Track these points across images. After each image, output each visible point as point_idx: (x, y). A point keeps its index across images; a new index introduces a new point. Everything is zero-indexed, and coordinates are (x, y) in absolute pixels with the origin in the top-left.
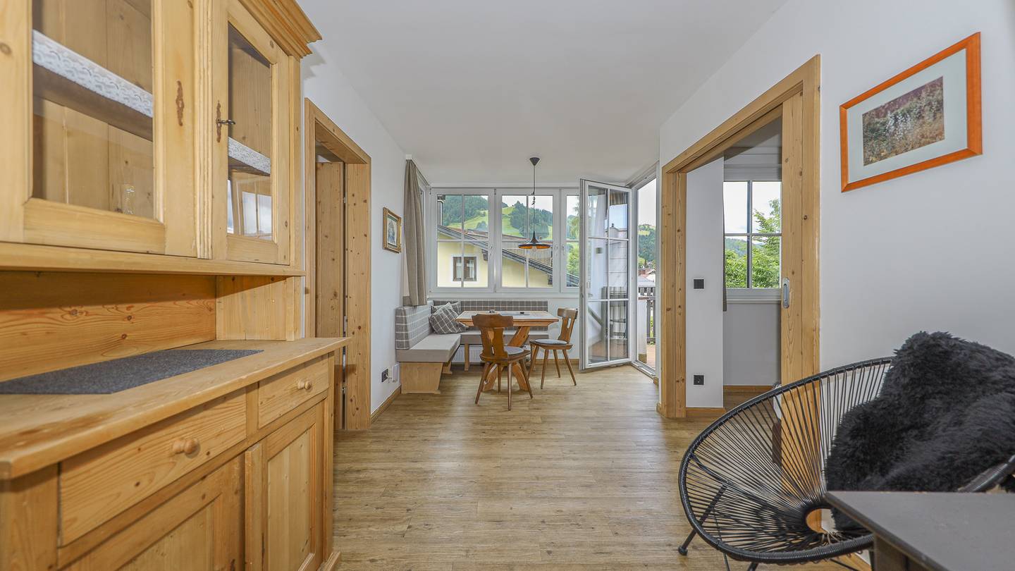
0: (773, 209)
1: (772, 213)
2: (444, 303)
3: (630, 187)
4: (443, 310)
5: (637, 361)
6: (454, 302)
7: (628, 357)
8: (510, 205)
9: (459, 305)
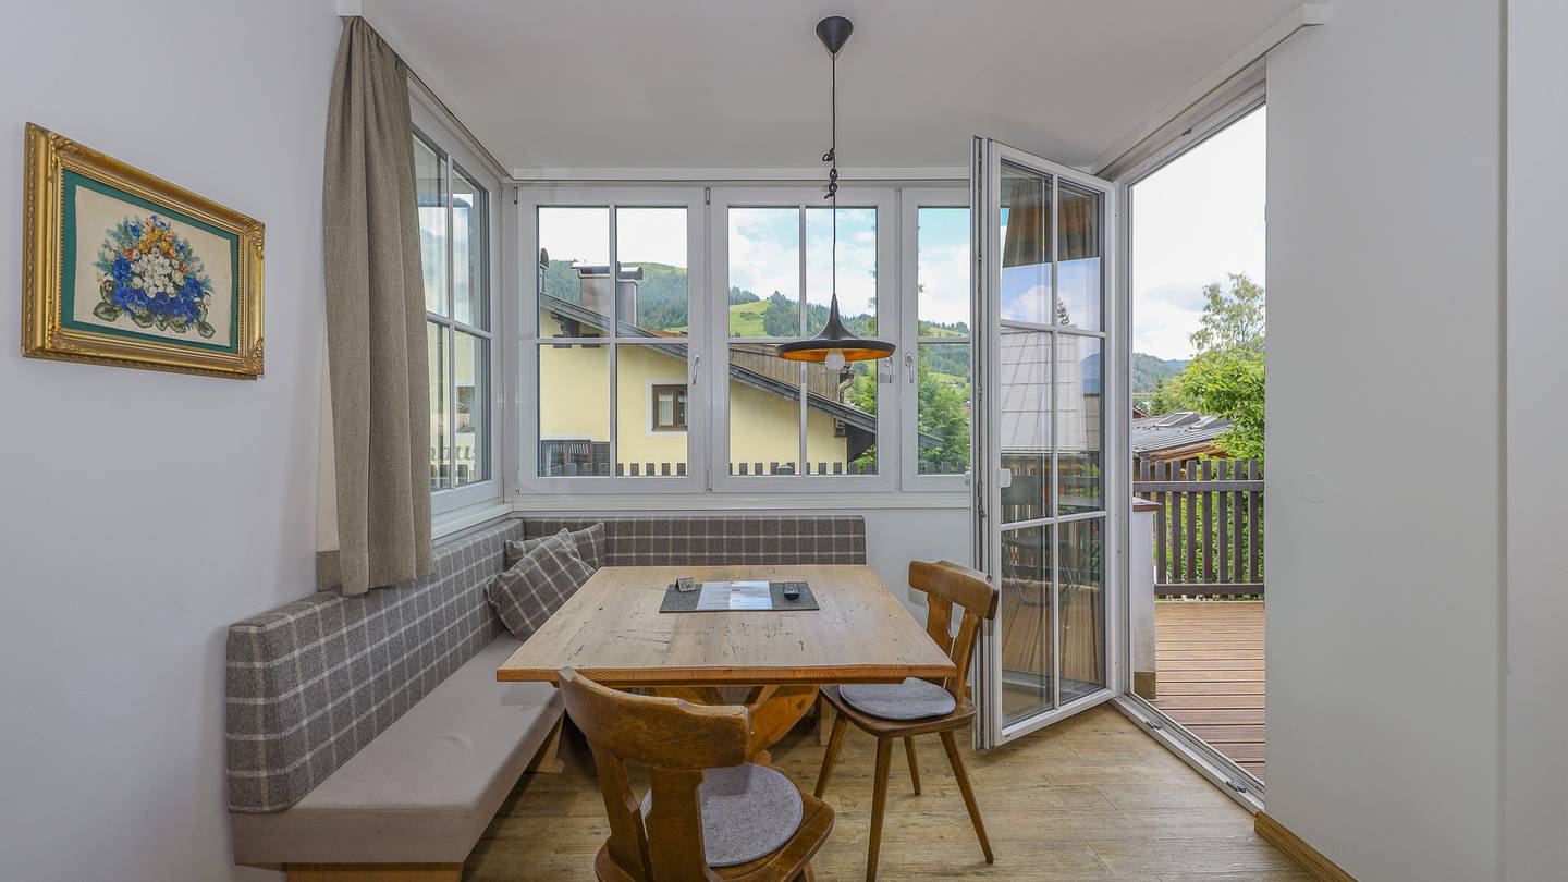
0: (1209, 301)
1: (1208, 308)
2: (552, 528)
3: (1110, 178)
4: (539, 556)
5: (1128, 694)
6: (586, 525)
7: (1104, 686)
8: (763, 298)
9: (595, 534)
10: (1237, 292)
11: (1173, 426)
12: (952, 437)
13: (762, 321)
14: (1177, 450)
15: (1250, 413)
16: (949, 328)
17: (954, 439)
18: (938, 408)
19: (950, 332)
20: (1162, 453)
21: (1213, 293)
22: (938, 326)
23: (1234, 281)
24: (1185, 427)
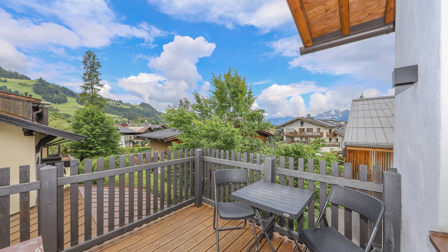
8: (32, 79)
10: (185, 102)
11: (172, 131)
12: (110, 134)
13: (32, 88)
14: (172, 137)
15: (186, 128)
16: (116, 102)
17: (111, 135)
18: (106, 124)
19: (117, 103)
20: (169, 138)
21: (181, 101)
22: (113, 100)
23: (185, 100)
24: (174, 131)
